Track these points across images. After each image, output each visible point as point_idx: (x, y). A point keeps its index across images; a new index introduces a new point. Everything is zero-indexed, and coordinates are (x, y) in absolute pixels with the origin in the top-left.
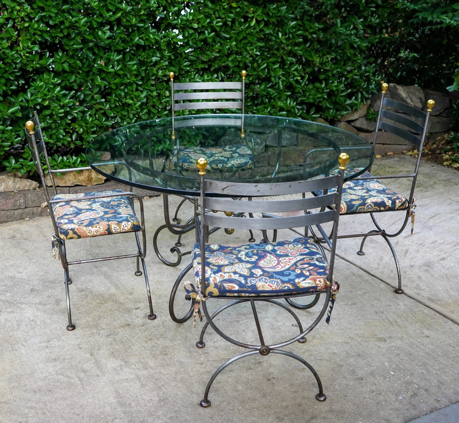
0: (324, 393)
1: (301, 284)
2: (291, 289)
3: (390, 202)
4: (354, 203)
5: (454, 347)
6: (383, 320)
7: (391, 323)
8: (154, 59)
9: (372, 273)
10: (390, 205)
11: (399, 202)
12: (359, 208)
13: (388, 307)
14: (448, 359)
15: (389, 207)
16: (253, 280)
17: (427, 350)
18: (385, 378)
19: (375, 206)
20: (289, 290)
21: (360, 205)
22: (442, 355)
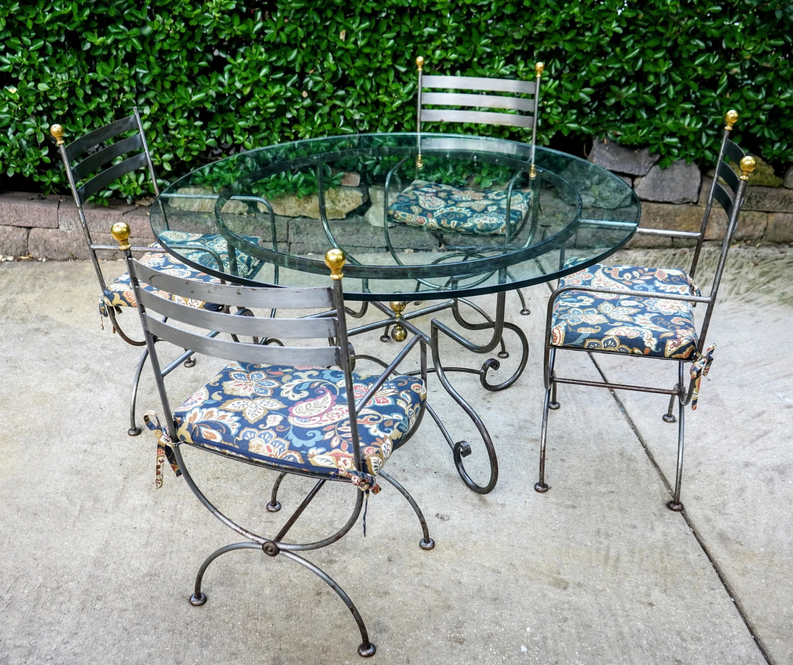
1: (314, 458)
2: (297, 464)
3: (655, 341)
4: (582, 330)
5: (684, 640)
6: (598, 550)
7: (607, 558)
8: (428, 30)
9: (656, 459)
10: (653, 348)
11: (674, 344)
12: (588, 342)
13: (628, 530)
14: (651, 659)
15: (651, 351)
16: (251, 433)
17: (626, 629)
18: (503, 653)
19: (621, 344)
20: (294, 463)
21: (591, 337)
22: (646, 647)
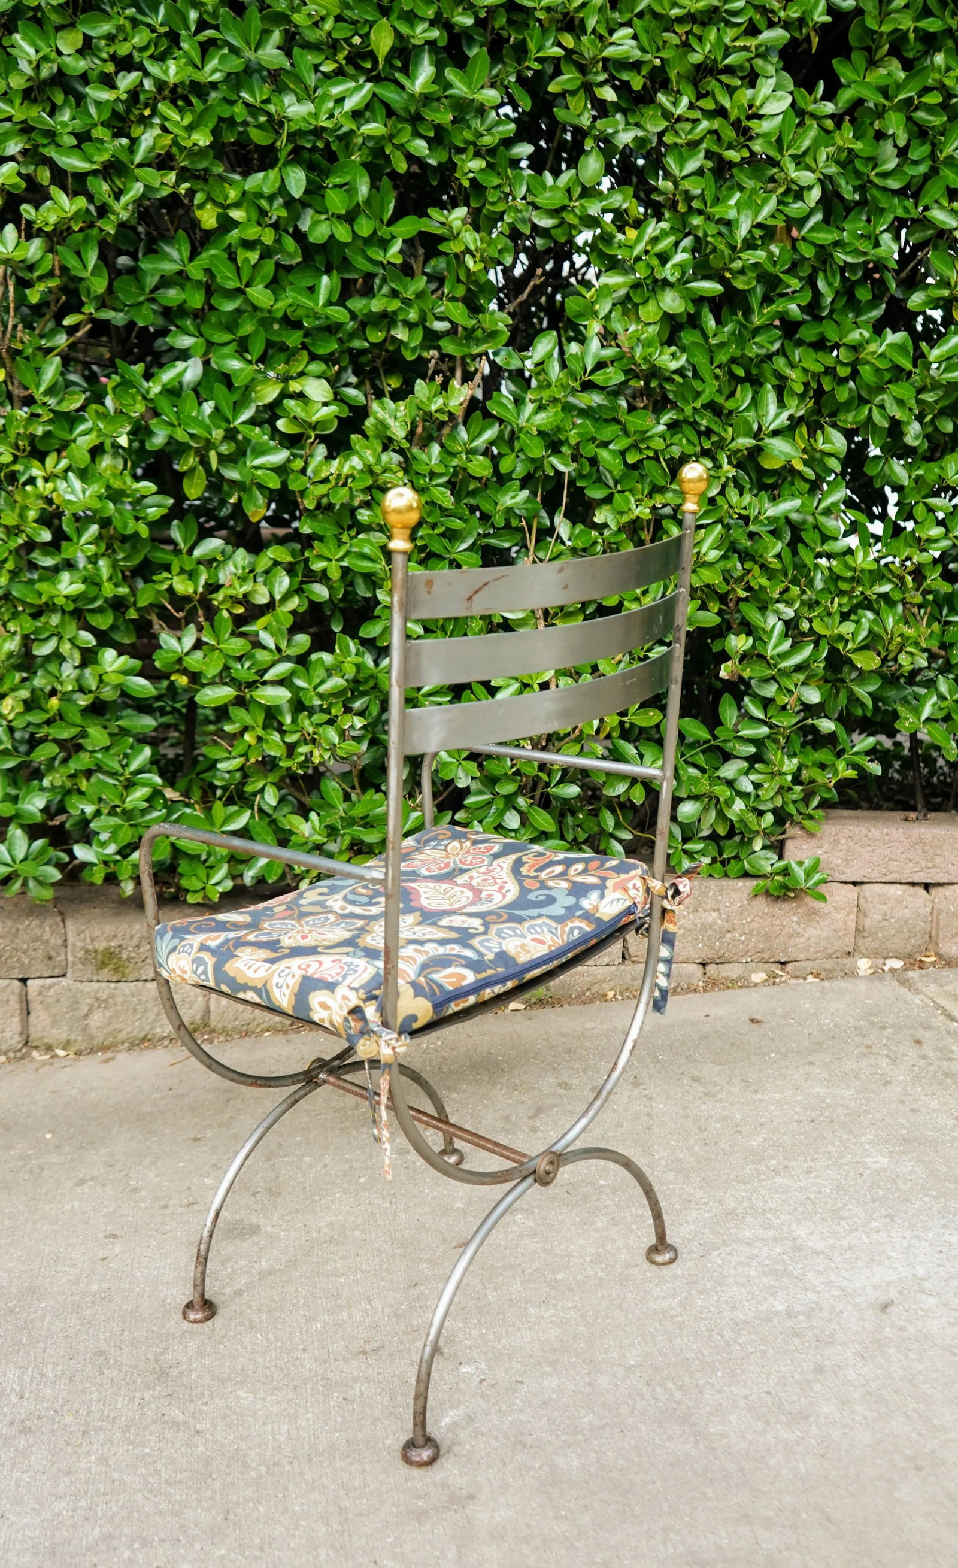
0: (669, 1240)
1: (601, 909)
2: (590, 934)
16: (486, 942)
20: (587, 936)
